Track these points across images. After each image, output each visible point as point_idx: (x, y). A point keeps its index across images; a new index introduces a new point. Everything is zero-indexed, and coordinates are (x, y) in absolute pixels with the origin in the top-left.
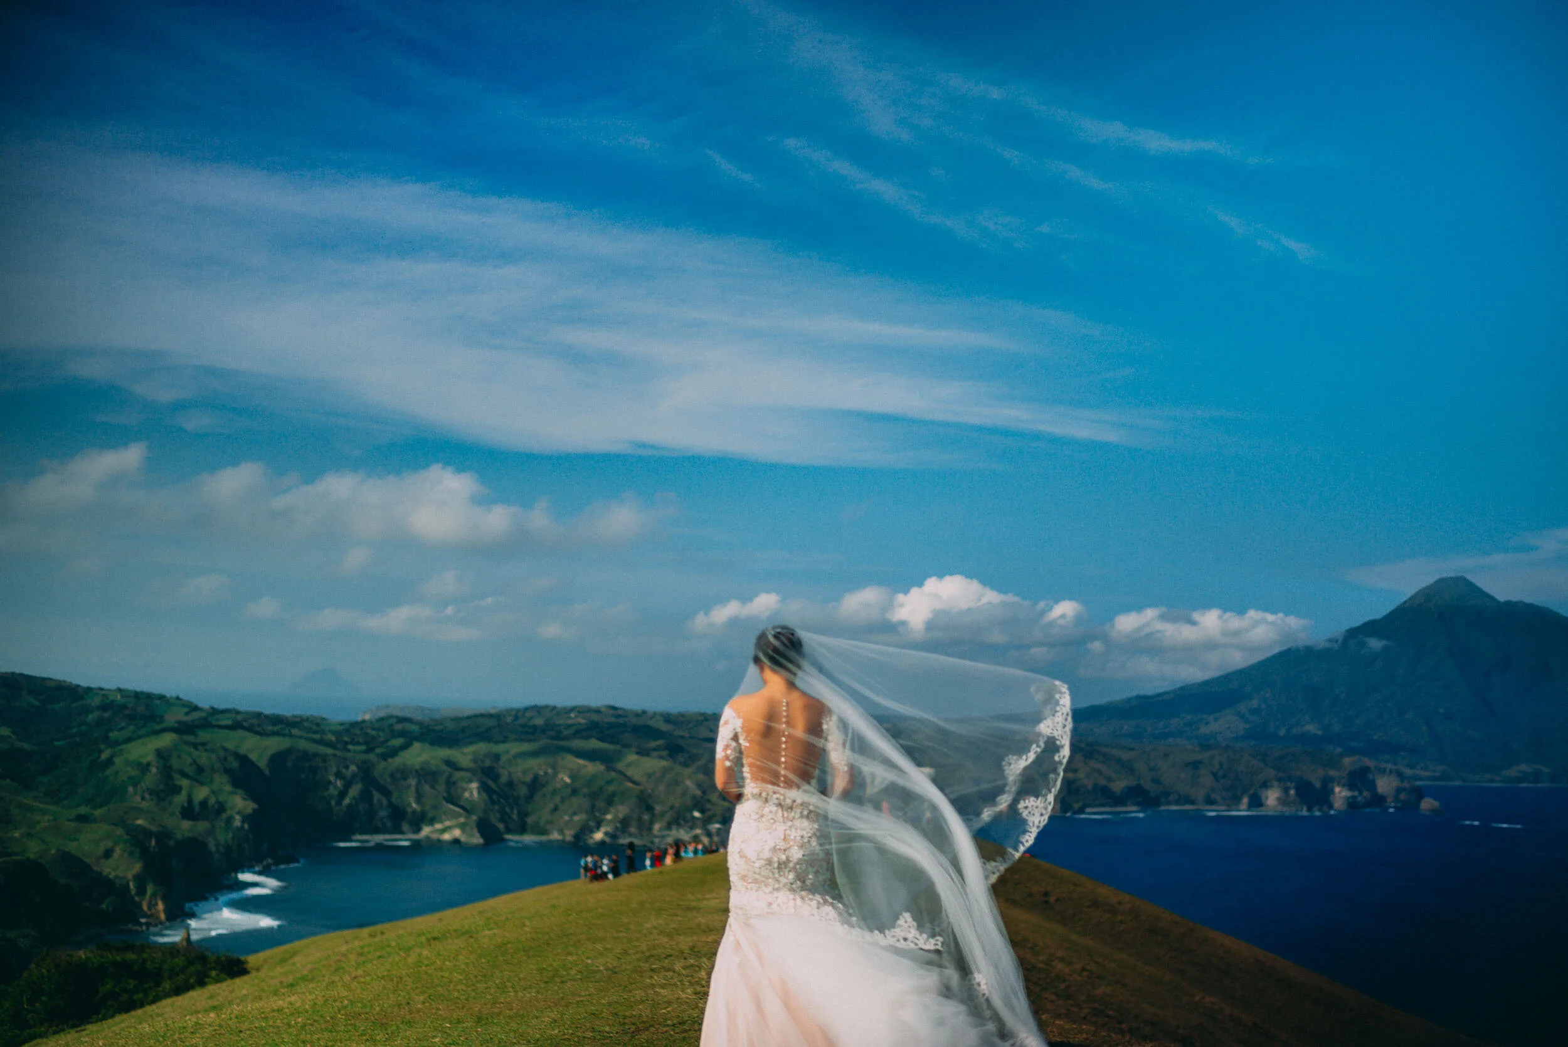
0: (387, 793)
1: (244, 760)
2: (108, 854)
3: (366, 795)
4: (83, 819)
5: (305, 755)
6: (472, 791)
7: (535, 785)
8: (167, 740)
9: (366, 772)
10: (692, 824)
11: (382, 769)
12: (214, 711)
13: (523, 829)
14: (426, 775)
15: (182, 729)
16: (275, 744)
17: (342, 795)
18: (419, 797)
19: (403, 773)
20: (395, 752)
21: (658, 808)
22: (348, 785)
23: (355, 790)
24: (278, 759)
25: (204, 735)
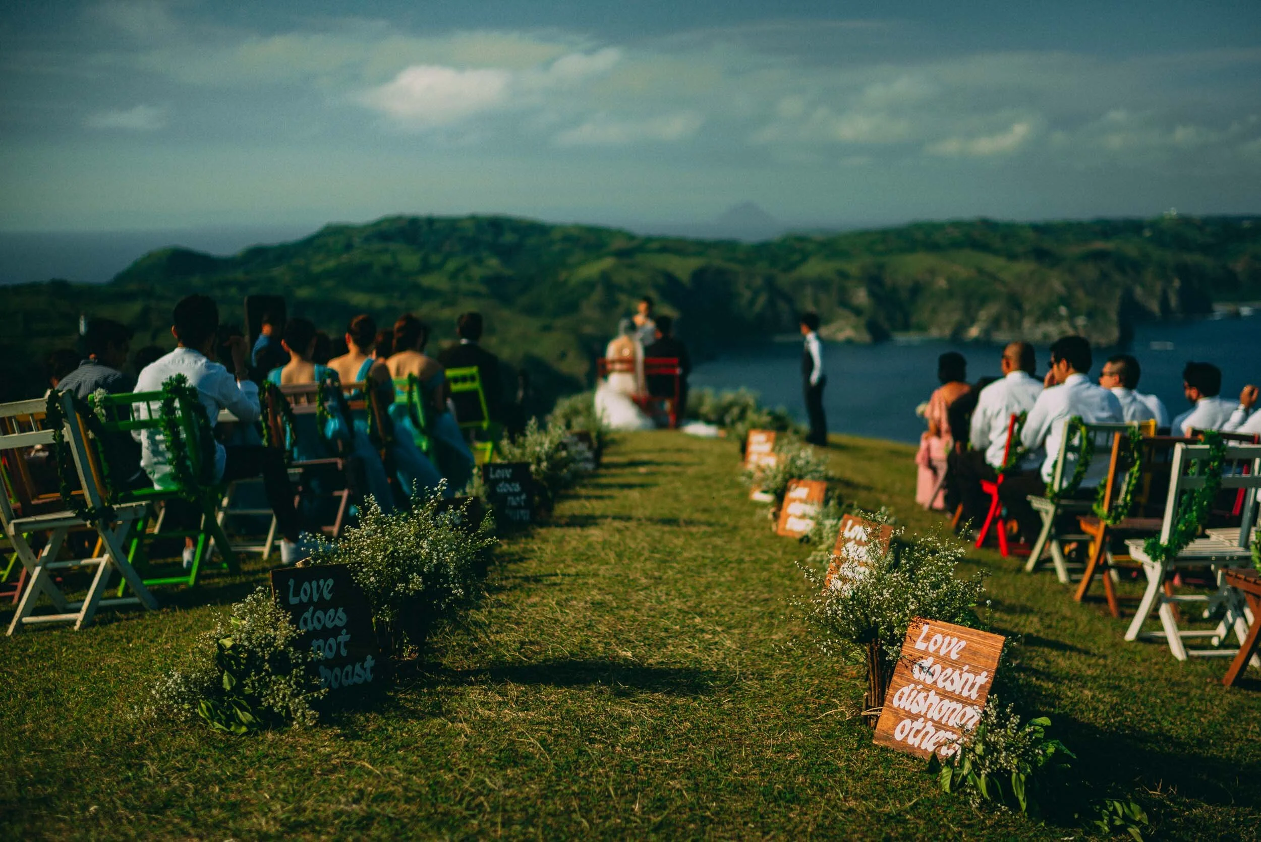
0: (789, 300)
1: (671, 278)
2: (563, 355)
3: (771, 303)
4: (547, 328)
5: (721, 272)
6: (861, 297)
7: (917, 290)
8: (607, 263)
9: (770, 284)
10: (1060, 318)
11: (784, 280)
12: (649, 239)
13: (906, 327)
14: (822, 284)
15: (621, 254)
16: (694, 263)
17: (752, 302)
18: (816, 302)
19: (801, 283)
20: (793, 266)
21: (1027, 306)
22: (756, 293)
23: (762, 300)
24: (699, 275)
25: (639, 258)
